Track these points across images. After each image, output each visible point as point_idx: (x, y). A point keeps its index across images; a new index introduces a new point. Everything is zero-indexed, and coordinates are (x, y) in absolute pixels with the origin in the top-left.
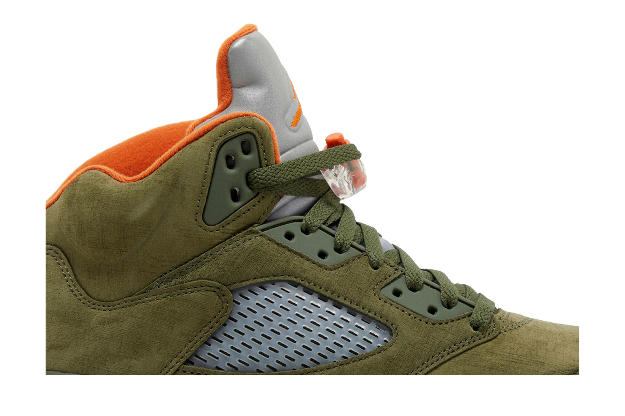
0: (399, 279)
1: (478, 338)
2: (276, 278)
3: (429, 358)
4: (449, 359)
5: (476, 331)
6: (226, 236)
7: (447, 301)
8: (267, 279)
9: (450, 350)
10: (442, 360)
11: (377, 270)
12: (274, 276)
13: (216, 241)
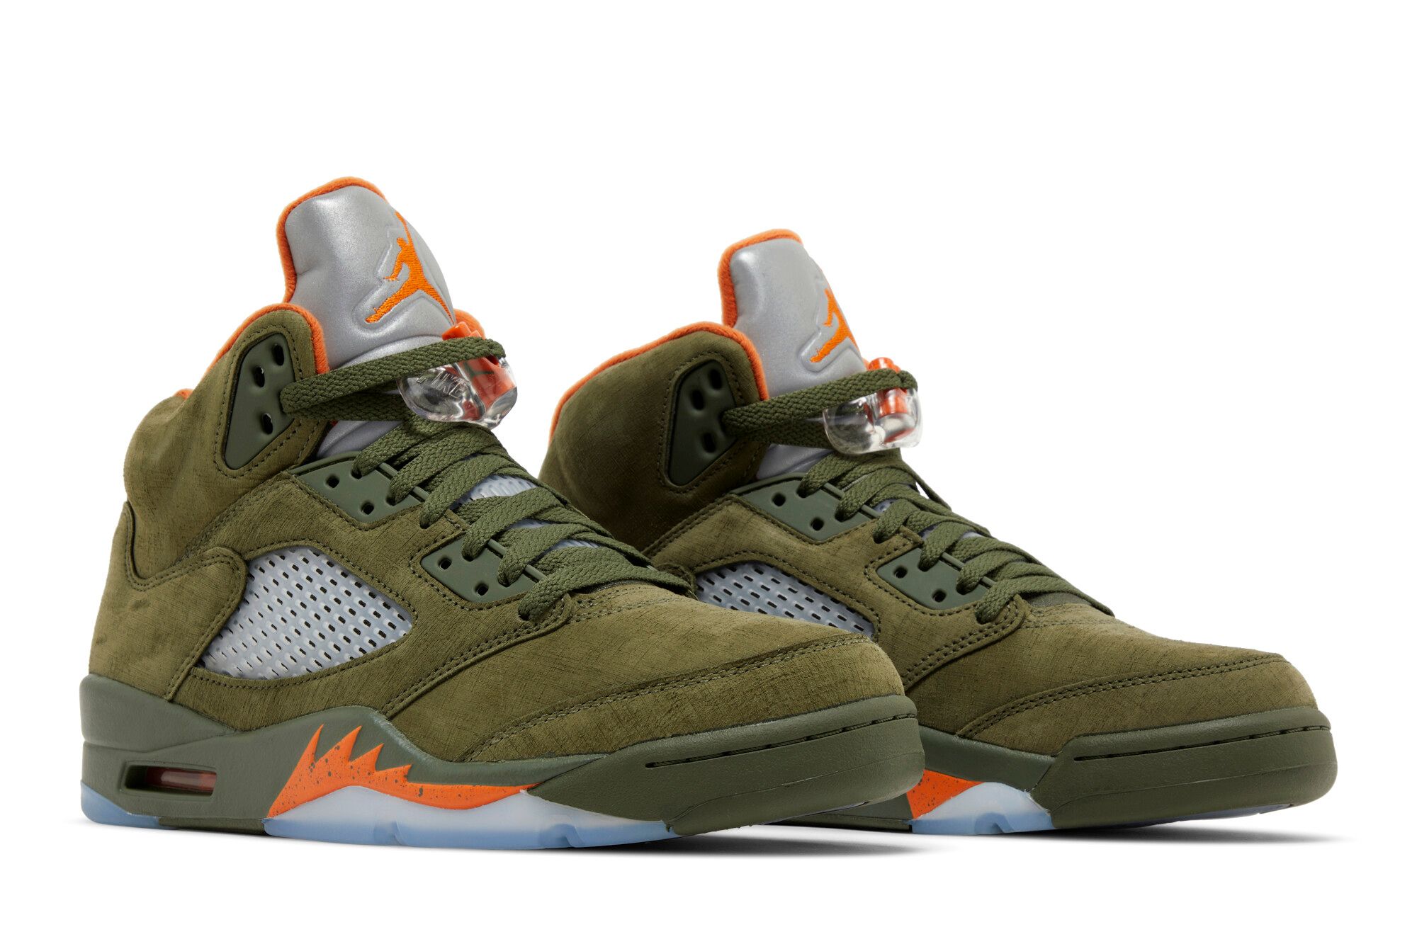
0: (456, 543)
1: (526, 631)
2: (296, 543)
3: (446, 661)
4: (473, 664)
5: (524, 620)
6: (252, 482)
7: (505, 574)
8: (285, 544)
9: (478, 650)
10: (463, 665)
11: (426, 530)
12: (295, 540)
13: (240, 491)
